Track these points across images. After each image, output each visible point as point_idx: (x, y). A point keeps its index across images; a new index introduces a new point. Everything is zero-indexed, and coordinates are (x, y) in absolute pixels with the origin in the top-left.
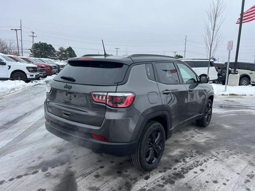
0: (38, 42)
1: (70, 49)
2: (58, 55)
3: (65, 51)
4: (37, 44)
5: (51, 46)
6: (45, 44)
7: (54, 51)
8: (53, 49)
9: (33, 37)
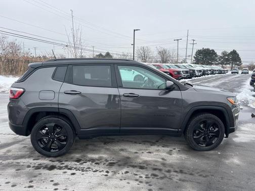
0: (202, 49)
1: (234, 53)
2: (220, 60)
3: (228, 55)
4: (201, 50)
5: (213, 51)
6: (208, 49)
7: (216, 56)
8: (215, 54)
9: (193, 44)
